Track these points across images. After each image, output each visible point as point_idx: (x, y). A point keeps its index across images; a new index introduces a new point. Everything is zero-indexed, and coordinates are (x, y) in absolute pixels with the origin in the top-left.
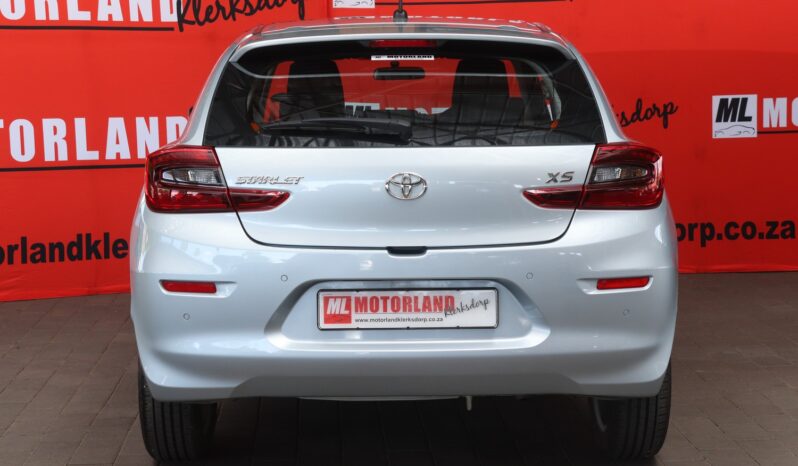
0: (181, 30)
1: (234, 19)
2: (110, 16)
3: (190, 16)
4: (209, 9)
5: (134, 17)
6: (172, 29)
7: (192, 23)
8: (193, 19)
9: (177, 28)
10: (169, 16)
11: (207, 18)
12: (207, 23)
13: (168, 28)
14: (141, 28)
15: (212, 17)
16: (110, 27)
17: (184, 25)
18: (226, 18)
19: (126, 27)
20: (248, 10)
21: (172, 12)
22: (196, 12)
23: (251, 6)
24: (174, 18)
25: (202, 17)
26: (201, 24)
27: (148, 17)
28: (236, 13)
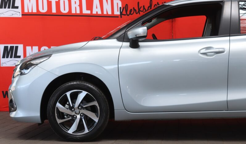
0: (121, 17)
1: (140, 14)
2: (97, 12)
3: (124, 13)
4: (131, 10)
5: (105, 13)
6: (118, 17)
7: (125, 15)
8: (125, 14)
9: (120, 17)
10: (117, 13)
11: (130, 14)
12: (130, 15)
13: (117, 16)
14: (107, 16)
15: (132, 13)
16: (97, 16)
17: (122, 16)
18: (137, 13)
19: (102, 16)
20: (144, 11)
21: (118, 11)
22: (126, 11)
23: (145, 9)
24: (119, 13)
25: (128, 13)
26: (128, 15)
27: (110, 13)
28: (140, 12)
